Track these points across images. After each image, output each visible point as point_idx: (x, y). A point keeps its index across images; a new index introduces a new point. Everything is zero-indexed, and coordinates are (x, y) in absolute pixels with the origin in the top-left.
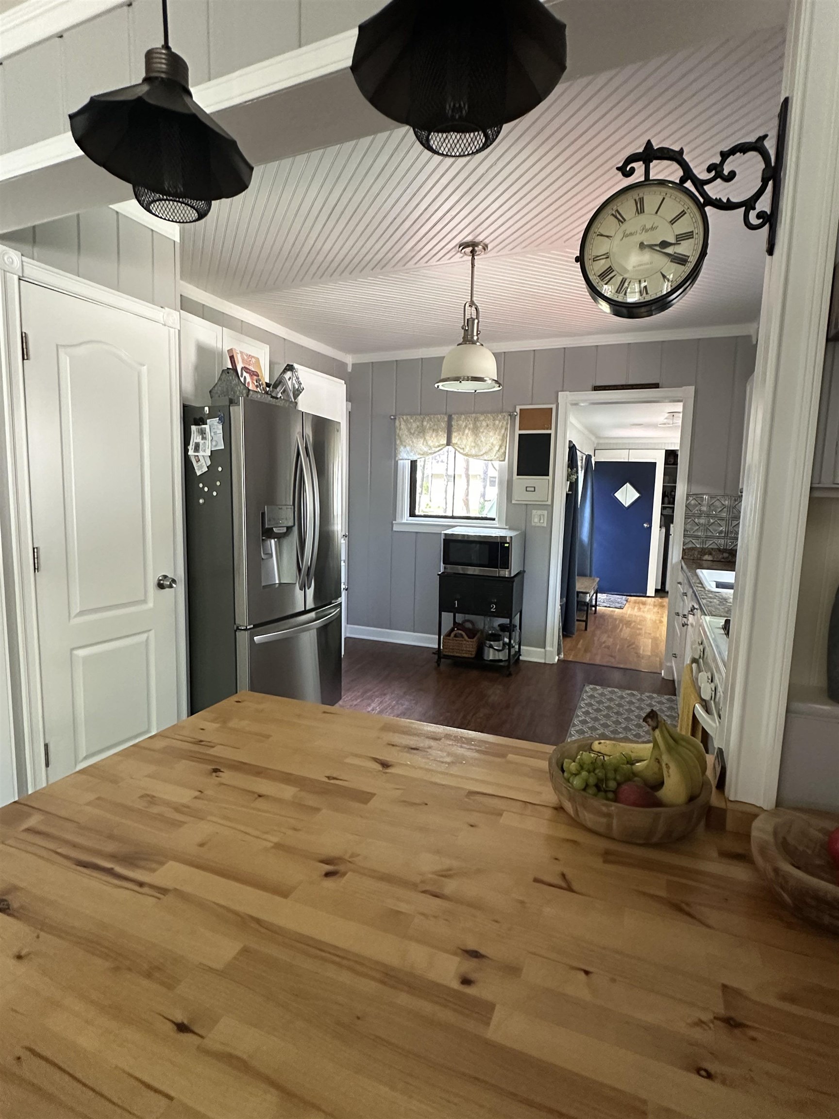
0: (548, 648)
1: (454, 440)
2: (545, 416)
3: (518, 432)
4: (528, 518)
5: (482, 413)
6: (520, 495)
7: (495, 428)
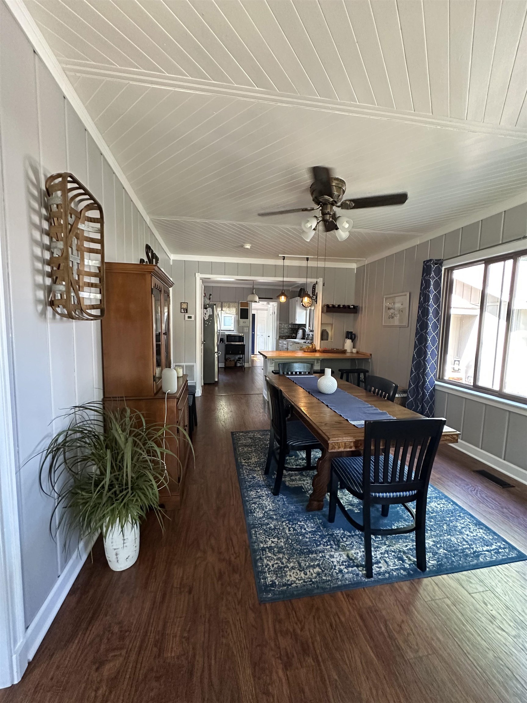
0: (250, 363)
1: (223, 309)
2: (247, 304)
3: (240, 308)
4: (243, 329)
5: (231, 302)
6: (241, 324)
7: (235, 307)
